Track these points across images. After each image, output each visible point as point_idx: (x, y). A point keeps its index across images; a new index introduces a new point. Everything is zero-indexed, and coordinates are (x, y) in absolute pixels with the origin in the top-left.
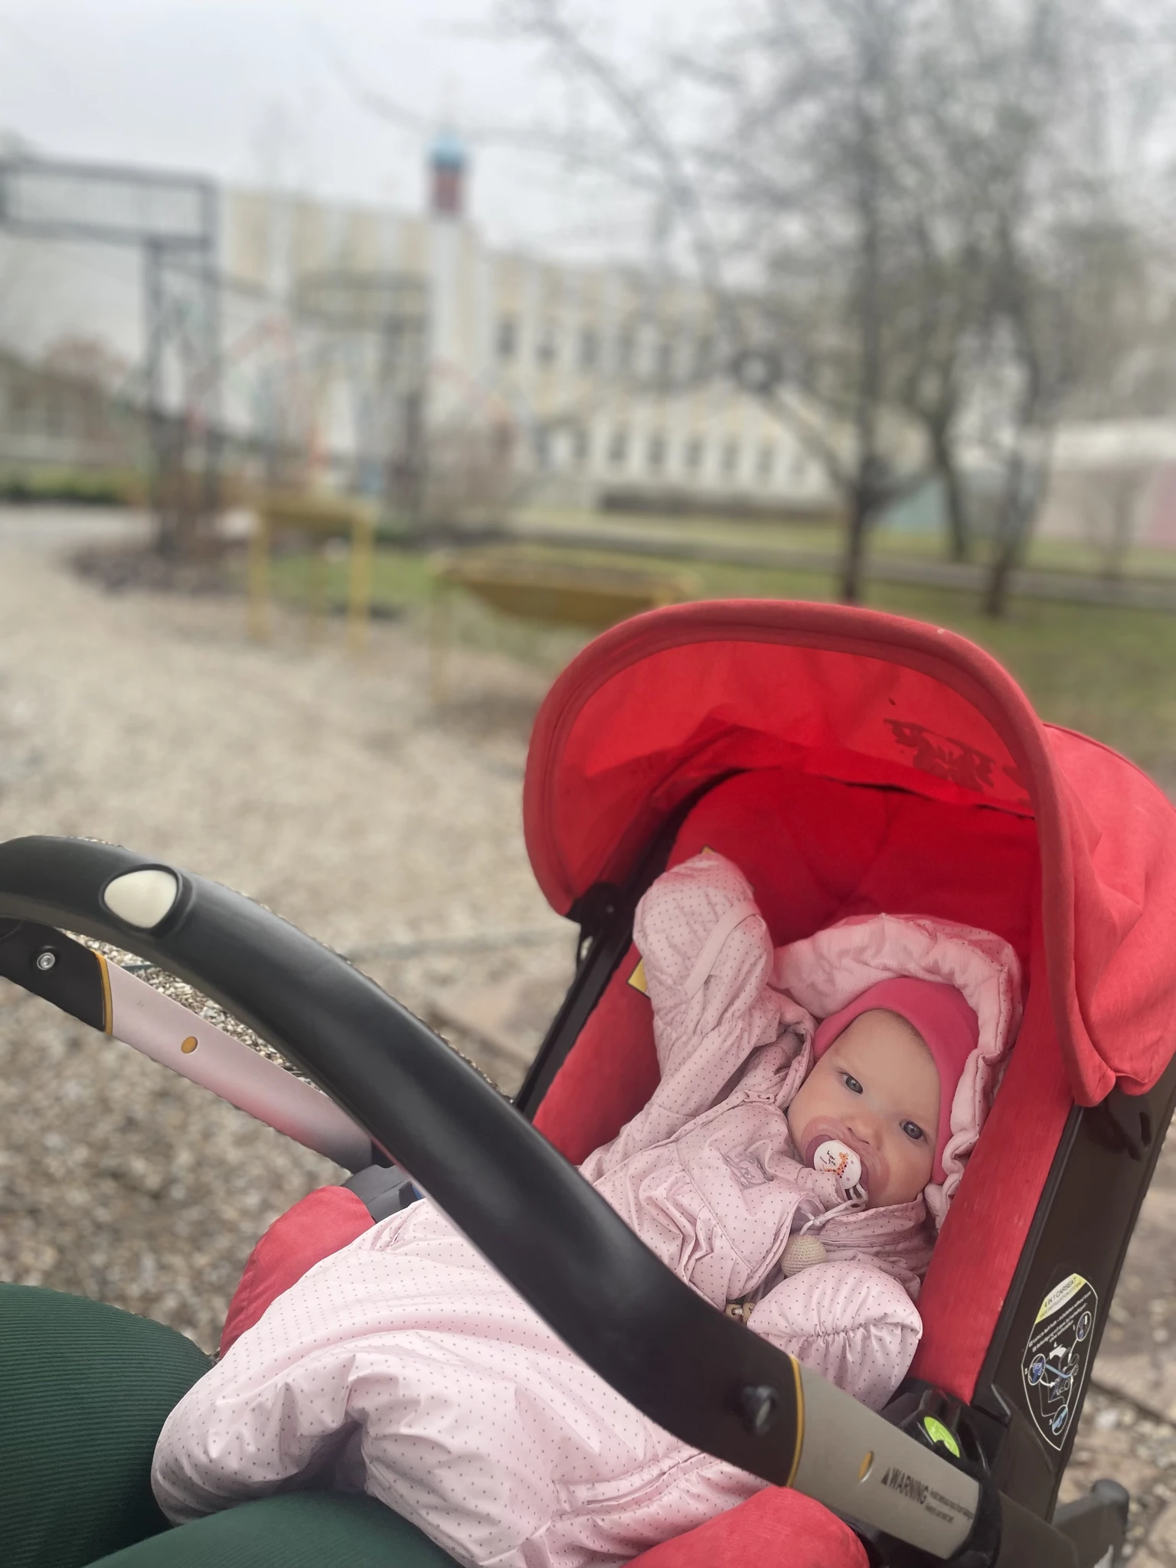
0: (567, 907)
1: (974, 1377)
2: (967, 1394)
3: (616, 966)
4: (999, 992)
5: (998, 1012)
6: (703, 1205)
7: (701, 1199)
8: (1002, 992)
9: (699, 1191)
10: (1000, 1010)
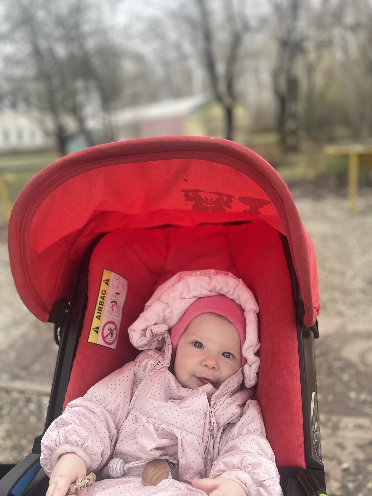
0: (47, 317)
1: (303, 456)
2: (303, 464)
3: (79, 335)
4: (246, 288)
5: (250, 296)
6: (170, 427)
7: (167, 425)
8: (247, 288)
9: (163, 423)
10: (250, 294)
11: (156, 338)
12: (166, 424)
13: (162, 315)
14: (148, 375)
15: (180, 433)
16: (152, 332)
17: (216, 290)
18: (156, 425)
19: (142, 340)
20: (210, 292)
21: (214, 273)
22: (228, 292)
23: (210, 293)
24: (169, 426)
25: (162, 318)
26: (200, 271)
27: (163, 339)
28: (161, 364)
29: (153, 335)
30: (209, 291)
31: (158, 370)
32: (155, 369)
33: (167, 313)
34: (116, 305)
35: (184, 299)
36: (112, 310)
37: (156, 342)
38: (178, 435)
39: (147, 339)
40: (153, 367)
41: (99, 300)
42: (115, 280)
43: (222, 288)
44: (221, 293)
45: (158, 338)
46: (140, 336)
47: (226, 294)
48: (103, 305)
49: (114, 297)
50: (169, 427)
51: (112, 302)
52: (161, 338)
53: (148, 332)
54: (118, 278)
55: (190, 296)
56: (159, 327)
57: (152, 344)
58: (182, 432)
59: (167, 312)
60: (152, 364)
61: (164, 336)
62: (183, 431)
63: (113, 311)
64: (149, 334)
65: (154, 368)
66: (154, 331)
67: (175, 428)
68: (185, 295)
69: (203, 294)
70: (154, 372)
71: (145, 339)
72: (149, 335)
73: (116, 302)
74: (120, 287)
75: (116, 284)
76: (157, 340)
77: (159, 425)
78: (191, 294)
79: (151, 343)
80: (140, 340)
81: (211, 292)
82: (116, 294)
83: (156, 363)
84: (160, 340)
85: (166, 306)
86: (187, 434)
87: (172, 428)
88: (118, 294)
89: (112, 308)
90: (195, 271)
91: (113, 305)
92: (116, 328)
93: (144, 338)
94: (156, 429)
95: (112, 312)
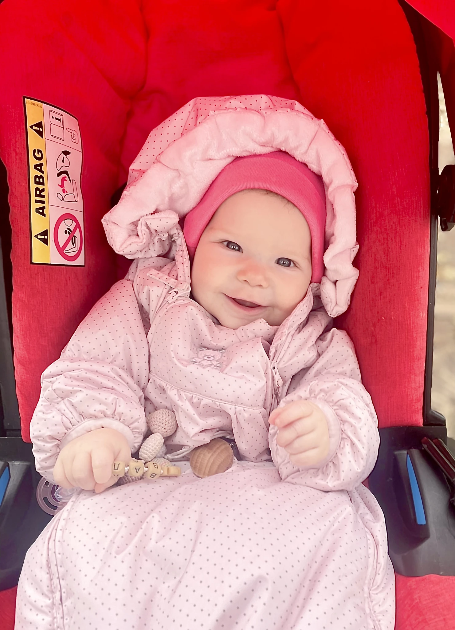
1: (421, 412)
2: (420, 422)
4: (333, 141)
5: (342, 156)
6: (218, 403)
7: (213, 401)
8: (335, 140)
9: (204, 397)
10: (342, 153)
11: (157, 238)
12: (210, 398)
13: (167, 194)
14: (158, 316)
15: (234, 408)
16: (148, 228)
17: (274, 143)
18: (195, 400)
19: (133, 243)
20: (262, 146)
21: (268, 104)
22: (296, 148)
23: (262, 148)
24: (215, 401)
25: (167, 199)
26: (238, 97)
27: (171, 237)
28: (175, 292)
29: (151, 233)
30: (260, 145)
31: (171, 305)
32: (166, 304)
33: (176, 188)
34: (67, 179)
35: (211, 159)
36: (64, 191)
37: (157, 245)
38: (232, 413)
39: (141, 242)
40: (162, 299)
41: (33, 172)
42: (54, 121)
43: (286, 140)
44: (283, 149)
45: (161, 236)
46: (127, 236)
47: (293, 152)
48: (43, 184)
49: (60, 163)
50: (215, 403)
51: (59, 175)
52: (166, 235)
53: (141, 229)
54: (59, 117)
55: (223, 153)
56: (162, 218)
57: (151, 247)
58: (236, 407)
59: (175, 186)
60: (159, 296)
61: (172, 233)
62: (238, 405)
63: (66, 193)
64: (144, 232)
65: (164, 301)
66: (153, 227)
67: (225, 404)
68: (212, 153)
69: (249, 152)
70: (166, 309)
71: (137, 242)
72: (145, 234)
73: (66, 172)
74: (68, 136)
75: (57, 132)
76: (160, 240)
77: (199, 399)
78: (225, 151)
79: (149, 247)
80: (128, 243)
81: (264, 146)
82: (63, 155)
83: (165, 291)
84: (164, 239)
85: (174, 174)
86: (245, 409)
87: (220, 404)
88: (66, 153)
89: (62, 186)
90: (228, 99)
91: (63, 179)
92: (78, 226)
93: (134, 239)
94: (196, 406)
95: (63, 195)
